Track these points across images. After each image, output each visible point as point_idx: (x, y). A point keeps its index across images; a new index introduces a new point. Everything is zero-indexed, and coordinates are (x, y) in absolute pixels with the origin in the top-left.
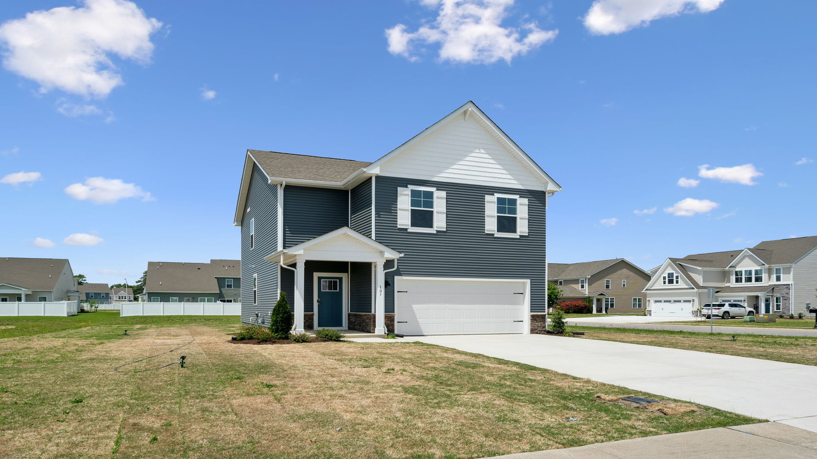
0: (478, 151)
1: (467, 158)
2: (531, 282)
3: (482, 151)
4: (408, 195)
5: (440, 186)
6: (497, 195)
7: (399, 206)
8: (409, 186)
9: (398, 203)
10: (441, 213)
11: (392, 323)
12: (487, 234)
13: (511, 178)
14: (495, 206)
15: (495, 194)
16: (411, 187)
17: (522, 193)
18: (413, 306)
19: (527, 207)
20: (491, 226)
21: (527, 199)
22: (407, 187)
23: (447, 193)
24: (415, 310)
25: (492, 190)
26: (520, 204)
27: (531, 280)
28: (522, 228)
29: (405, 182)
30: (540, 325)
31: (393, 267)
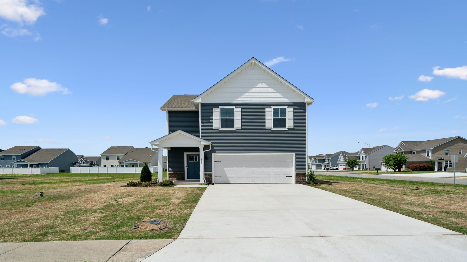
0: (260, 84)
1: (254, 89)
2: (296, 155)
3: (263, 84)
4: (219, 111)
5: (237, 105)
6: (273, 107)
7: (214, 118)
8: (219, 107)
9: (213, 116)
10: (238, 119)
11: (211, 177)
12: (267, 129)
13: (282, 97)
14: (272, 114)
15: (272, 107)
16: (221, 107)
17: (289, 105)
18: (224, 168)
19: (293, 112)
20: (269, 124)
21: (293, 108)
22: (218, 107)
23: (241, 109)
24: (225, 171)
25: (269, 105)
26: (288, 111)
27: (296, 153)
28: (290, 124)
29: (217, 105)
30: (302, 179)
31: (209, 149)
